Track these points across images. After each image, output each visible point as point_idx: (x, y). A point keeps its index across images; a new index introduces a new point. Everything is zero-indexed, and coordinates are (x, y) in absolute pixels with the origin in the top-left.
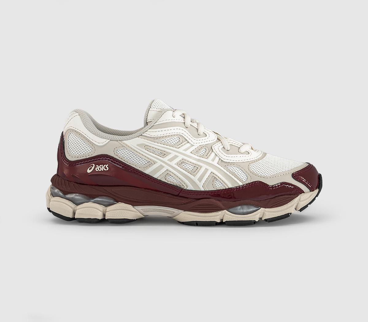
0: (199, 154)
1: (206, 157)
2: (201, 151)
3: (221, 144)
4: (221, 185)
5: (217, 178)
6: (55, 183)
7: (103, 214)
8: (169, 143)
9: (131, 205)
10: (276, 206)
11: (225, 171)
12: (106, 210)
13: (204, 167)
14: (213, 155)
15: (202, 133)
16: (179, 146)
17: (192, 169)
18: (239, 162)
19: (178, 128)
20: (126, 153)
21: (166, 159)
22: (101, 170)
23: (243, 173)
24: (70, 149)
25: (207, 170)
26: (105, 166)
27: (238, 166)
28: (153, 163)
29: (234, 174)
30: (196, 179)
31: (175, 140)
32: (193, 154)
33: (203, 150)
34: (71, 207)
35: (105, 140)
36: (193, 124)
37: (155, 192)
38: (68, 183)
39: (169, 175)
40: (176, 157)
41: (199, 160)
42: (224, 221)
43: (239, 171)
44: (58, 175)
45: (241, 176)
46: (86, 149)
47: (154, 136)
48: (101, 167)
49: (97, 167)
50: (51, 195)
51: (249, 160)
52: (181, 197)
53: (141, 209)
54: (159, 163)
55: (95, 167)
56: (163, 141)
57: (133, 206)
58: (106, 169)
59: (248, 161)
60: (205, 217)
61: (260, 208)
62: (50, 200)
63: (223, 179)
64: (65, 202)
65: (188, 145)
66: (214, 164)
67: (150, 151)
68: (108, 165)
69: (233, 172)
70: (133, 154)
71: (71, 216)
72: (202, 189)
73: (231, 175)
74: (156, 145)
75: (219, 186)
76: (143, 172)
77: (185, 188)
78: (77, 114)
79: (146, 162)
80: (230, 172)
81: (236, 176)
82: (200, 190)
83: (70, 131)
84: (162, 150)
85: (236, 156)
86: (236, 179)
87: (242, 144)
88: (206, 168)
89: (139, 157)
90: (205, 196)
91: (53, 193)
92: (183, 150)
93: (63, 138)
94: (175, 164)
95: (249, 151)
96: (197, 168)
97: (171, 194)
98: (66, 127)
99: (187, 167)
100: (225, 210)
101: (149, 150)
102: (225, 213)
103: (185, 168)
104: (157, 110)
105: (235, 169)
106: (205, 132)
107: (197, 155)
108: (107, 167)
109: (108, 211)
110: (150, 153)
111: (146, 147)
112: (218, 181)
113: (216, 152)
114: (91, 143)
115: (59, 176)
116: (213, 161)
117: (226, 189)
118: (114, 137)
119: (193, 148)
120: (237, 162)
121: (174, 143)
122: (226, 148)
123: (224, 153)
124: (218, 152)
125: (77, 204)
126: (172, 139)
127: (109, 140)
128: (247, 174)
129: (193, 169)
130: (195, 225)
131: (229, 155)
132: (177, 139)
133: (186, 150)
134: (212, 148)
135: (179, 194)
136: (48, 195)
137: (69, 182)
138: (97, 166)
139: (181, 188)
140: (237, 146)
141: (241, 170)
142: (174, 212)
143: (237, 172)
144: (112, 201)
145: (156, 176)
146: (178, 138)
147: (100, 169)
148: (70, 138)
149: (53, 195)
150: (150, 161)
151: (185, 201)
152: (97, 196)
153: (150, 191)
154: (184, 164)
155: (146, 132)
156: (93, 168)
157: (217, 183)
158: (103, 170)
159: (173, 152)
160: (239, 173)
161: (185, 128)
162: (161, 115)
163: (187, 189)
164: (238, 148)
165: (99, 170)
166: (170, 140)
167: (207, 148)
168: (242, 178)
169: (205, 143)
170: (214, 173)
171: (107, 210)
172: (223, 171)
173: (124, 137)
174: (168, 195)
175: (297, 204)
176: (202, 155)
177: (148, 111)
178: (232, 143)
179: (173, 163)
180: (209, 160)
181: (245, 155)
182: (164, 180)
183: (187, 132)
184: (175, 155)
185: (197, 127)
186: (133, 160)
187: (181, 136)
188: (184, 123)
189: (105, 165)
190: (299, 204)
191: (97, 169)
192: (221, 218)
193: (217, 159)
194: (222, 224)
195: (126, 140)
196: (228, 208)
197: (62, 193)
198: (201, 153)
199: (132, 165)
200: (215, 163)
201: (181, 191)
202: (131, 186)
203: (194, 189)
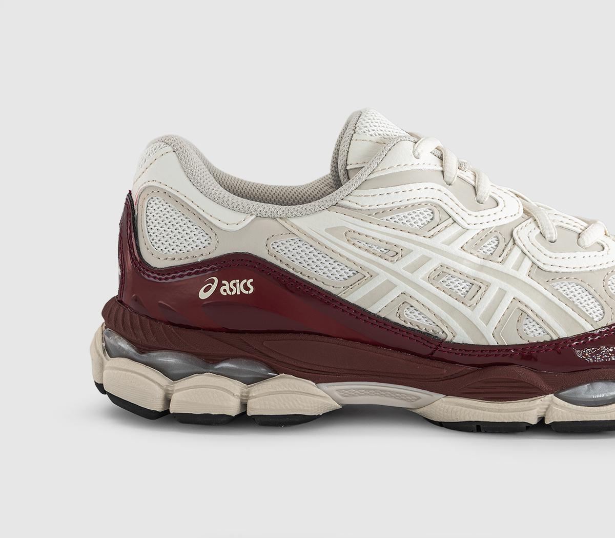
0: (482, 251)
1: (500, 259)
2: (486, 244)
3: (533, 225)
4: (540, 331)
5: (530, 313)
6: (115, 322)
7: (241, 403)
8: (408, 224)
9: (311, 382)
11: (549, 295)
12: (248, 393)
13: (497, 284)
14: (516, 253)
15: (487, 199)
16: (432, 233)
17: (465, 290)
18: (581, 270)
19: (429, 185)
20: (299, 250)
21: (400, 266)
22: (233, 293)
23: (593, 300)
24: (152, 238)
25: (502, 293)
26: (246, 283)
27: (579, 282)
28: (368, 276)
29: (569, 302)
30: (476, 316)
31: (421, 217)
32: (467, 252)
33: (490, 241)
34: (159, 385)
35: (244, 216)
36: (463, 175)
37: (371, 348)
38: (151, 325)
39: (409, 306)
40: (425, 260)
41: (481, 268)
42: (547, 422)
43: (583, 295)
44: (121, 302)
45: (588, 307)
46: (195, 238)
47: (370, 208)
48: (235, 285)
49: (225, 285)
50: (104, 351)
51: (606, 266)
52: (438, 359)
53: (337, 390)
54: (384, 277)
55: (220, 285)
56: (392, 221)
57: (316, 383)
58: (248, 289)
59: (602, 267)
60: (500, 411)
62: (102, 366)
63: (545, 315)
64: (143, 373)
65: (455, 229)
66: (521, 278)
67: (361, 245)
68: (251, 280)
69: (567, 297)
70: (316, 253)
71: (158, 407)
72: (493, 342)
73: (563, 305)
74: (374, 230)
75: (535, 334)
76: (343, 296)
77: (448, 339)
78: (169, 149)
79: (351, 273)
80: (561, 297)
81: (575, 308)
82: (486, 344)
83: (151, 191)
84: (391, 244)
85: (572, 255)
86: (575, 315)
87: (586, 225)
88: (500, 288)
89: (332, 261)
90: (500, 360)
91: (109, 346)
92: (443, 243)
93: (133, 210)
94: (423, 279)
95: (602, 243)
96: (477, 287)
97: (412, 353)
98: (140, 182)
99: (452, 286)
100: (550, 395)
101: (356, 242)
102: (552, 400)
103: (449, 287)
104: (373, 138)
105: (573, 289)
106: (493, 195)
107: (476, 253)
108: (249, 285)
109: (255, 397)
110: (359, 250)
111: (350, 236)
112: (531, 321)
113: (523, 247)
114: (206, 222)
115: (124, 304)
116: (518, 270)
117: (552, 341)
118: (267, 209)
119: (468, 237)
120: (575, 272)
121: (420, 224)
122: (548, 236)
123: (542, 248)
124: (529, 246)
125: (175, 378)
126: (414, 215)
127: (254, 216)
128: (603, 302)
129: (467, 291)
130: (472, 431)
131: (558, 255)
132: (426, 214)
133: (449, 242)
134: (512, 235)
135: (432, 354)
136: (98, 352)
137: (153, 322)
138: (224, 282)
139: (439, 339)
140: (574, 229)
141: (586, 293)
142: (420, 398)
143: (578, 297)
144: (263, 370)
145: (374, 309)
146: (430, 212)
147: (231, 290)
148: (152, 210)
149: (110, 351)
150: (359, 270)
151: (447, 370)
152: (225, 359)
153: (358, 344)
154: (444, 279)
155: (350, 198)
156: (214, 287)
157: (530, 325)
158: (239, 293)
159: (418, 247)
160: (582, 301)
161: (444, 186)
162: (385, 154)
163: (455, 341)
164: (577, 235)
165: (230, 293)
166: (410, 217)
167: (500, 236)
168: (591, 311)
169: (494, 225)
170: (521, 299)
171: (253, 394)
172: (543, 295)
173: (291, 208)
174: (404, 355)
176: (489, 253)
177: (349, 141)
178: (562, 222)
179: (420, 277)
180: (508, 267)
181: (595, 253)
182: (394, 318)
183: (451, 195)
184: (424, 256)
185: (473, 183)
186: (317, 269)
187: (436, 206)
188: (443, 172)
189: (245, 281)
191: (225, 291)
192: (541, 414)
193: (527, 264)
194: (542, 427)
195: (296, 216)
196: (557, 389)
197: (133, 348)
198: (485, 250)
199: (313, 281)
200: (523, 274)
201: (439, 346)
202: (310, 333)
203: (471, 342)
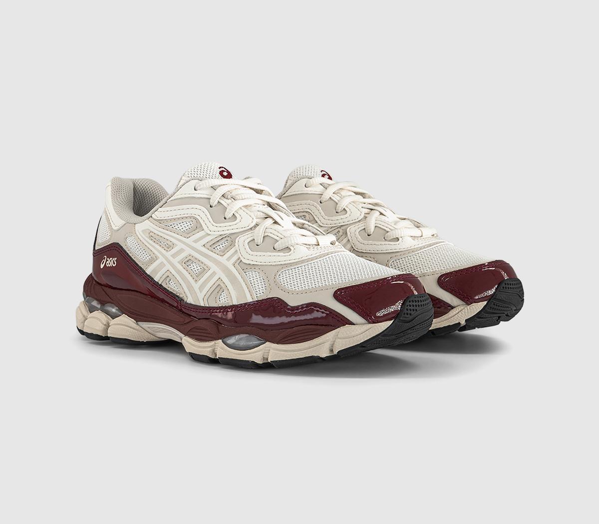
1: (223, 254)
2: (220, 244)
4: (226, 300)
5: (224, 287)
7: (106, 329)
8: (179, 229)
9: (133, 320)
10: (291, 341)
11: (239, 278)
13: (214, 269)
14: (232, 251)
15: (229, 216)
16: (189, 235)
17: (198, 271)
18: (265, 264)
21: (170, 254)
22: (110, 265)
23: (263, 283)
26: (114, 260)
27: (261, 272)
28: (155, 259)
29: (248, 283)
30: (197, 287)
31: (186, 225)
32: (206, 248)
33: (223, 242)
36: (223, 201)
39: (170, 279)
42: (217, 357)
43: (259, 279)
45: (257, 287)
47: (160, 219)
48: (111, 261)
49: (108, 261)
54: (161, 259)
56: (171, 227)
57: (137, 321)
58: (114, 263)
59: (280, 263)
61: (265, 343)
63: (231, 289)
65: (202, 234)
66: (228, 266)
68: (116, 259)
70: (137, 244)
72: (202, 304)
74: (161, 232)
75: (223, 301)
76: (145, 271)
77: (185, 300)
79: (150, 257)
80: (246, 280)
82: (199, 304)
84: (169, 240)
88: (214, 272)
89: (143, 249)
92: (193, 240)
94: (178, 262)
96: (204, 270)
99: (193, 268)
100: (220, 340)
101: (154, 239)
105: (254, 276)
107: (212, 249)
109: (111, 326)
110: (154, 243)
111: (151, 234)
113: (237, 248)
116: (228, 261)
120: (261, 265)
121: (185, 229)
123: (248, 248)
124: (241, 247)
127: (126, 222)
128: (268, 285)
133: (196, 241)
134: (236, 240)
135: (181, 309)
138: (108, 259)
139: (181, 300)
141: (262, 278)
143: (255, 280)
145: (156, 279)
146: (191, 223)
150: (153, 255)
154: (190, 263)
155: (156, 212)
156: (105, 262)
157: (223, 295)
158: (112, 266)
159: (180, 243)
160: (256, 283)
161: (206, 207)
163: (187, 302)
164: (276, 242)
167: (230, 240)
168: (258, 290)
169: (229, 232)
170: (222, 279)
172: (236, 277)
175: (332, 343)
176: (220, 250)
180: (224, 259)
182: (165, 286)
183: (208, 214)
184: (182, 249)
186: (138, 254)
187: (196, 219)
189: (114, 258)
190: (335, 343)
191: (108, 264)
192: (216, 352)
193: (235, 258)
196: (223, 337)
198: (218, 247)
199: (136, 261)
200: (230, 264)
201: (181, 304)
